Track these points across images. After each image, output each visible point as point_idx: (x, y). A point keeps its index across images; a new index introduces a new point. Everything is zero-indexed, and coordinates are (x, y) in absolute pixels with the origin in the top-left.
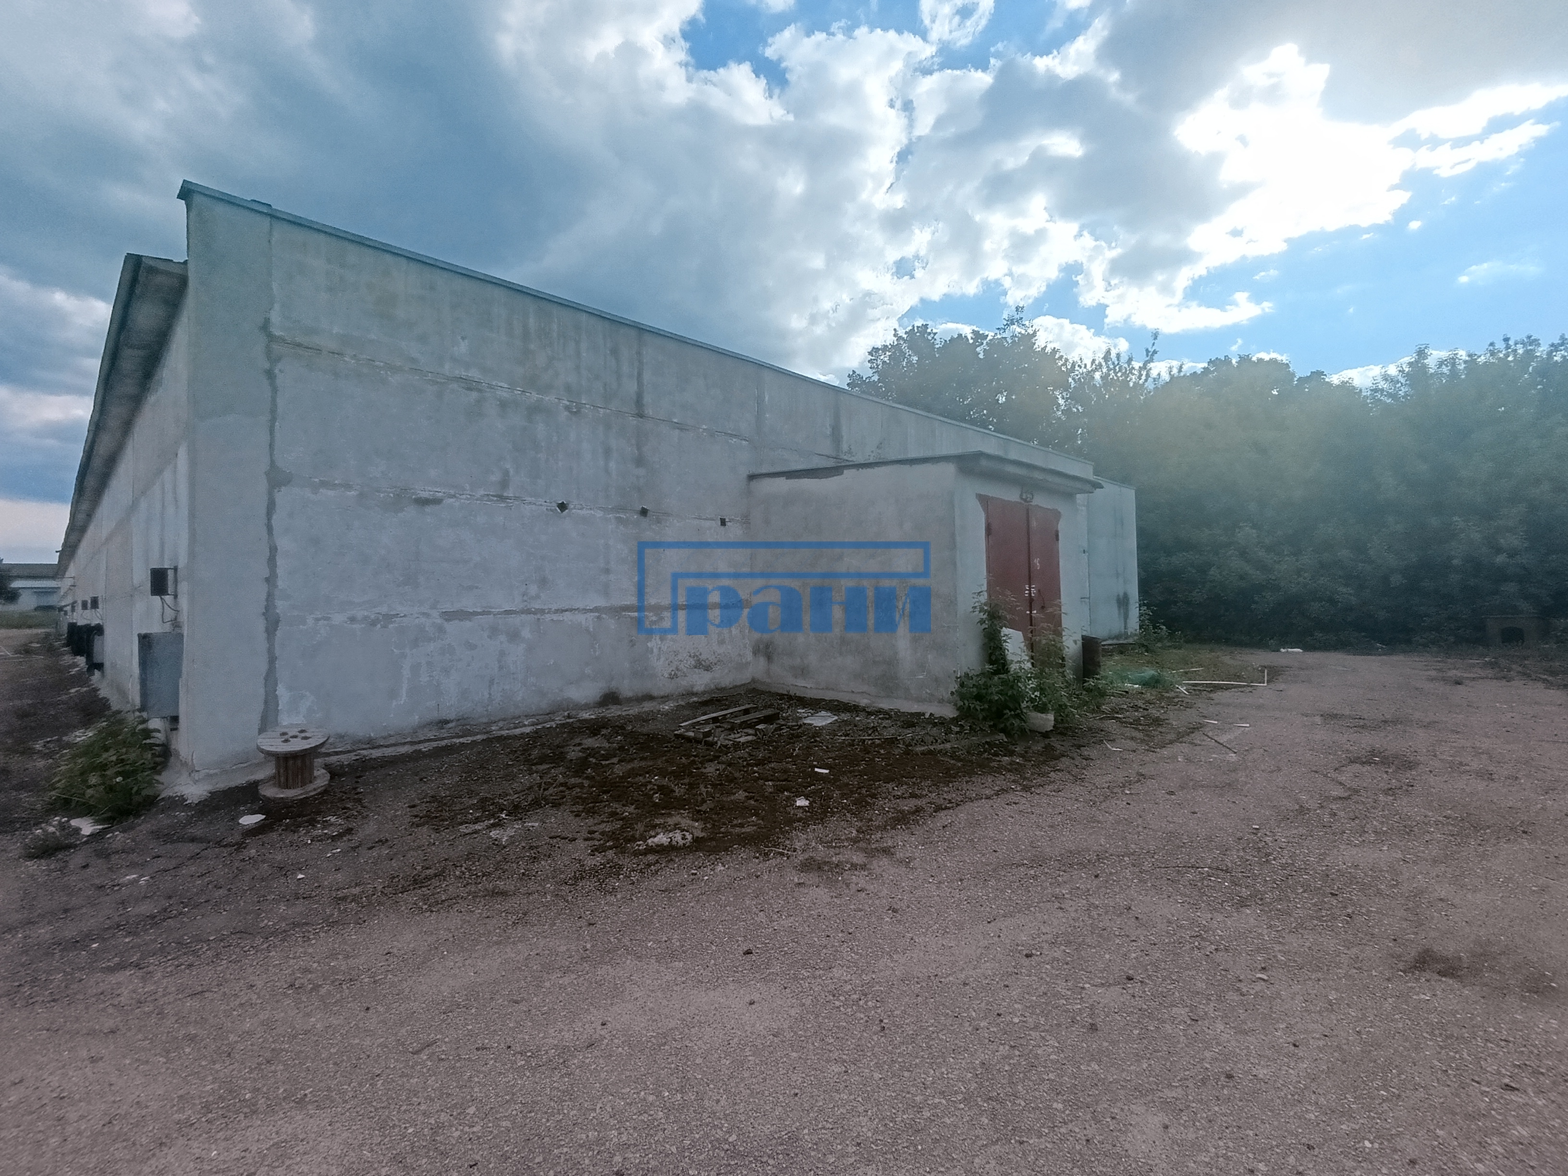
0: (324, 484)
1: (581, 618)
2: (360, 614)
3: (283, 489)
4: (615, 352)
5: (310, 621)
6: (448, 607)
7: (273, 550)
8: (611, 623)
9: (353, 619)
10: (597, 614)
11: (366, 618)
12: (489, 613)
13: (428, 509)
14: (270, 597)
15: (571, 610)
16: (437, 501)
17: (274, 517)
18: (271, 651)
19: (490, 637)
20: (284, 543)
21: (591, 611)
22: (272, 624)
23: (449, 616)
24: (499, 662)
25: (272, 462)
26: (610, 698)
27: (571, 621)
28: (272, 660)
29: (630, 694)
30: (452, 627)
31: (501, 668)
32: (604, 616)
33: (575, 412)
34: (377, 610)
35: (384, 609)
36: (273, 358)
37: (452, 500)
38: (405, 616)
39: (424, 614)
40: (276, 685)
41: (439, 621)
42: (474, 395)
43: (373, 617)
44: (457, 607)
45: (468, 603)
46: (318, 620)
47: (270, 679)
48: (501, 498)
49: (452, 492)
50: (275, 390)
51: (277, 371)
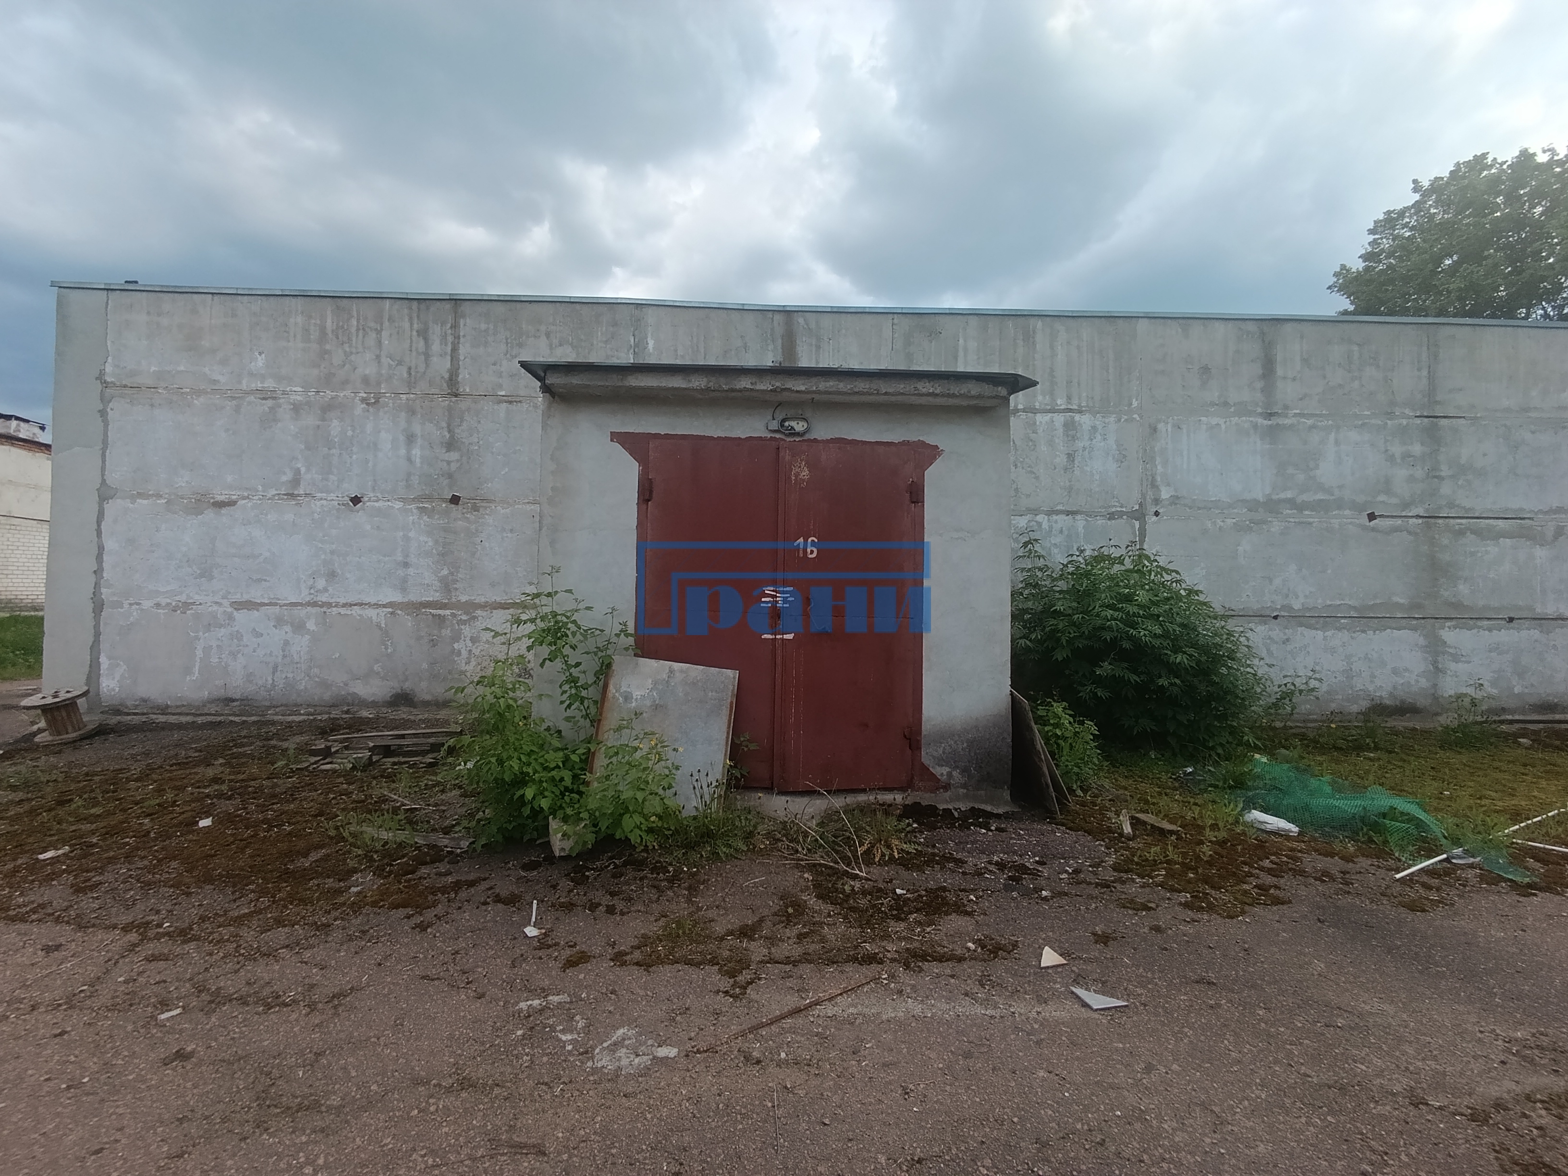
0: (140, 495)
1: (371, 613)
2: (164, 601)
3: (110, 501)
4: (424, 333)
5: (126, 606)
6: (237, 597)
7: (101, 548)
8: (408, 621)
9: (158, 605)
10: (390, 610)
11: (168, 604)
12: (276, 604)
13: (224, 511)
14: (97, 585)
15: (361, 604)
16: (232, 503)
17: (103, 523)
18: (97, 627)
19: (275, 626)
20: (110, 544)
21: (384, 606)
22: (98, 607)
23: (239, 606)
24: (283, 651)
25: (104, 481)
26: (403, 699)
27: (360, 615)
28: (97, 634)
29: (428, 698)
30: (241, 616)
31: (284, 656)
32: (399, 612)
33: (374, 402)
34: (177, 598)
35: (183, 598)
36: (104, 400)
37: (244, 502)
38: (200, 604)
39: (216, 603)
40: (99, 653)
41: (230, 610)
42: (270, 403)
43: (174, 604)
44: (246, 597)
45: (256, 594)
46: (131, 604)
47: (95, 648)
48: (291, 496)
49: (246, 494)
50: (106, 423)
51: (109, 410)
